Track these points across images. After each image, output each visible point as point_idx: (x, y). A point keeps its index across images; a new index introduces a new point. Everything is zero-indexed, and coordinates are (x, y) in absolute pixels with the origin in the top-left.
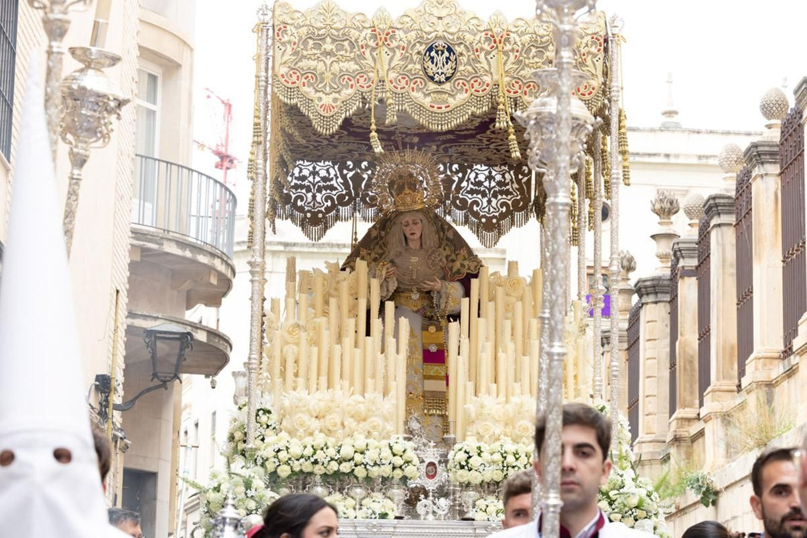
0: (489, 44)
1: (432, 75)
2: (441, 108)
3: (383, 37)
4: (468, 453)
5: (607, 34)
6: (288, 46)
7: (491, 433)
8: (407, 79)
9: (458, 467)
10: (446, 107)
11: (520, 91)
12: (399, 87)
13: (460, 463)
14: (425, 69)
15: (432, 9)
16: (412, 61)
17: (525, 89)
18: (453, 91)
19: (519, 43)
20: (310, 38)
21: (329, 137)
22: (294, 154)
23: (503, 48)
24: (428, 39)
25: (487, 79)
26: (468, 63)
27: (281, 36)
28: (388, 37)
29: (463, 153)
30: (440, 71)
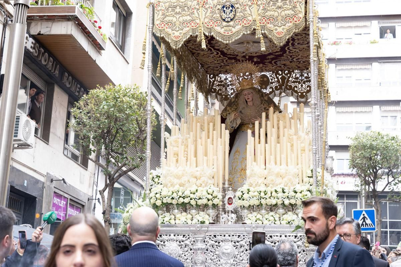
0: (251, 2)
1: (224, 18)
2: (229, 33)
3: (202, 3)
4: (242, 192)
6: (160, 12)
7: (257, 183)
8: (213, 21)
9: (238, 199)
10: (231, 33)
11: (265, 22)
12: (209, 25)
13: (239, 197)
14: (221, 16)
16: (215, 13)
17: (268, 21)
18: (234, 25)
19: (265, 0)
20: (170, 7)
21: (222, 61)
22: (215, 71)
23: (257, 3)
24: (222, 2)
25: (250, 18)
26: (241, 12)
27: (157, 8)
28: (204, 3)
29: (284, 65)
30: (228, 16)
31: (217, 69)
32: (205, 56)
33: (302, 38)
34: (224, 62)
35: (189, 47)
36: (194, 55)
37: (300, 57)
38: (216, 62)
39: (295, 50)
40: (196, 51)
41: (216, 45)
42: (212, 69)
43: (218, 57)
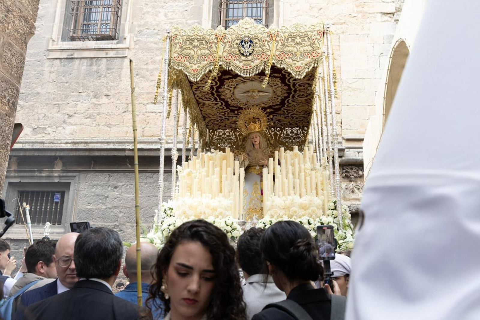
0: (269, 38)
1: (243, 53)
2: (247, 67)
3: (221, 37)
4: (264, 223)
5: (324, 30)
6: (178, 44)
8: (232, 55)
10: (250, 67)
11: (284, 57)
12: (228, 59)
14: (240, 50)
15: (243, 25)
16: (234, 48)
17: (287, 56)
18: (253, 59)
19: (283, 37)
20: (188, 40)
21: (223, 114)
22: (215, 126)
23: (275, 39)
24: (241, 37)
25: (269, 53)
26: (260, 47)
27: (174, 41)
28: (223, 38)
29: (279, 120)
30: (247, 51)
31: (218, 123)
32: (210, 107)
33: (304, 89)
34: (226, 115)
35: (196, 96)
36: (200, 105)
37: (295, 112)
38: (218, 115)
39: (293, 103)
40: (202, 101)
41: (222, 94)
42: (212, 123)
43: (221, 109)
